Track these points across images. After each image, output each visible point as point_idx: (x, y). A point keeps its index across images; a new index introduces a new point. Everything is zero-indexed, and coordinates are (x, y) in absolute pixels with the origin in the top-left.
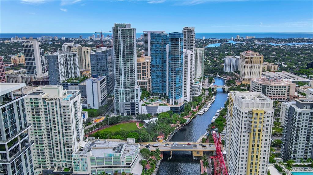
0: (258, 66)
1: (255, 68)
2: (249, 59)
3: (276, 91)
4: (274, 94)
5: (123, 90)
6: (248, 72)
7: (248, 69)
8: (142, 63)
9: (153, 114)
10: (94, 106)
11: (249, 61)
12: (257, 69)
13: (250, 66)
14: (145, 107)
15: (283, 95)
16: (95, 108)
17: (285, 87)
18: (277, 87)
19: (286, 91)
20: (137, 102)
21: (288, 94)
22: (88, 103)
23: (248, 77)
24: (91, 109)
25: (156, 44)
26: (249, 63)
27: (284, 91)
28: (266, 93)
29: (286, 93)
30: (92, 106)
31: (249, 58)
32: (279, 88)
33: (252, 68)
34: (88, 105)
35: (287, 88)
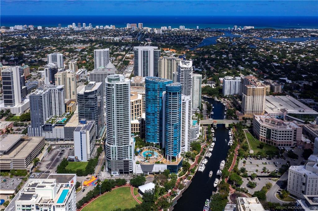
0: (260, 98)
1: (258, 100)
2: (251, 91)
3: (281, 135)
4: (280, 139)
5: (115, 148)
6: (250, 104)
7: (251, 101)
8: (135, 102)
9: (148, 173)
10: (82, 158)
11: (251, 92)
12: (260, 101)
13: (252, 98)
14: (139, 165)
15: (289, 141)
16: (83, 161)
17: (291, 132)
18: (283, 132)
19: (293, 136)
20: (130, 160)
21: (294, 138)
22: (76, 155)
23: (250, 110)
24: (79, 161)
25: (152, 91)
26: (251, 95)
27: (290, 135)
28: (271, 137)
29: (292, 138)
30: (80, 159)
31: (251, 89)
32: (284, 133)
33: (254, 100)
34: (75, 157)
35: (293, 133)
